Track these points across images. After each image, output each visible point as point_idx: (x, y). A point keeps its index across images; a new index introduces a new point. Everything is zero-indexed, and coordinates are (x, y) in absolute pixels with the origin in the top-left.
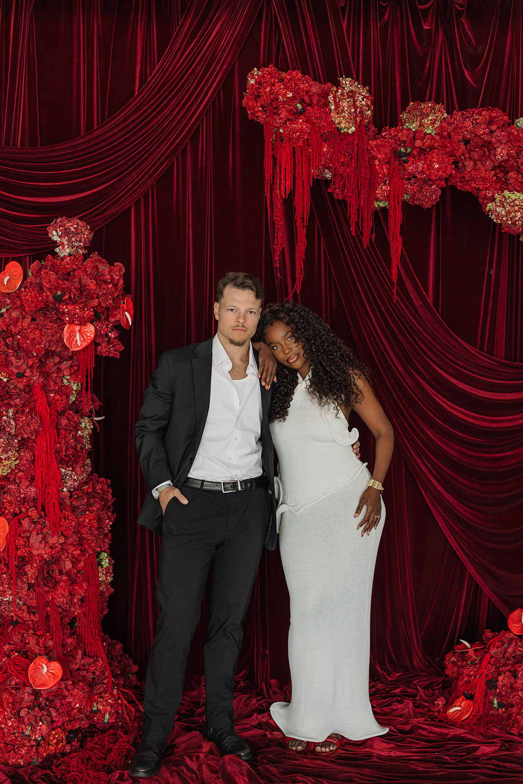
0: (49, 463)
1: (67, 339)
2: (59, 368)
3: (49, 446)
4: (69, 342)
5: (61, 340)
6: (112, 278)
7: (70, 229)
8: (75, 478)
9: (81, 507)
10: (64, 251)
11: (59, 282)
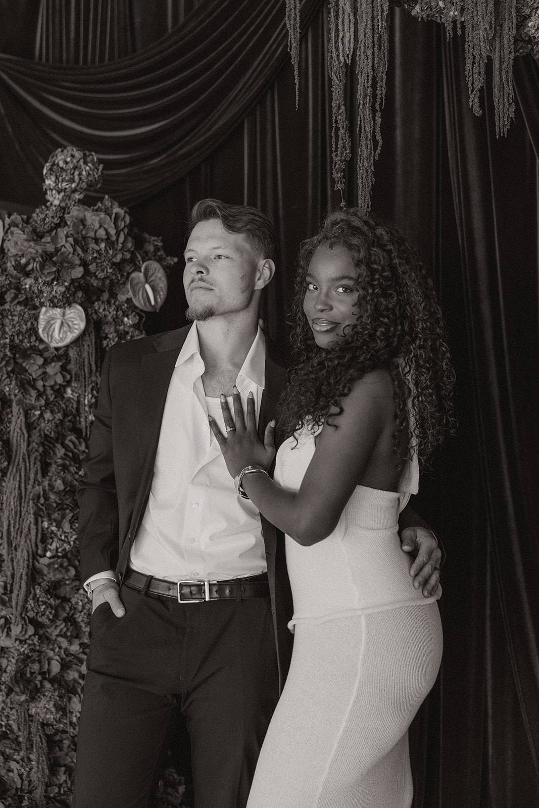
0: (23, 514)
1: (43, 330)
2: (45, 373)
3: (23, 489)
4: (48, 334)
5: (34, 331)
6: (107, 233)
7: (58, 165)
8: (63, 537)
9: (68, 582)
10: (55, 199)
11: (26, 244)
